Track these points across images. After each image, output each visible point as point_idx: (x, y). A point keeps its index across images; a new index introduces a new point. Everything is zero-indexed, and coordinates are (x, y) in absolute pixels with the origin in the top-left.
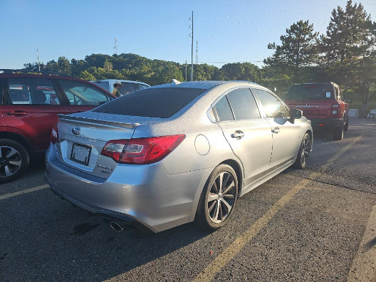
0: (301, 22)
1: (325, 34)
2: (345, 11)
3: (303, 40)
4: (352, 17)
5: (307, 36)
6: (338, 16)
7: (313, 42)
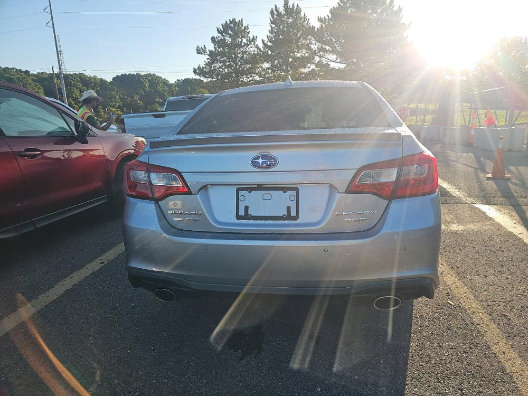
0: (234, 20)
1: (266, 40)
2: (283, 12)
3: (239, 46)
4: (290, 20)
5: (244, 40)
6: (276, 17)
7: (252, 49)
